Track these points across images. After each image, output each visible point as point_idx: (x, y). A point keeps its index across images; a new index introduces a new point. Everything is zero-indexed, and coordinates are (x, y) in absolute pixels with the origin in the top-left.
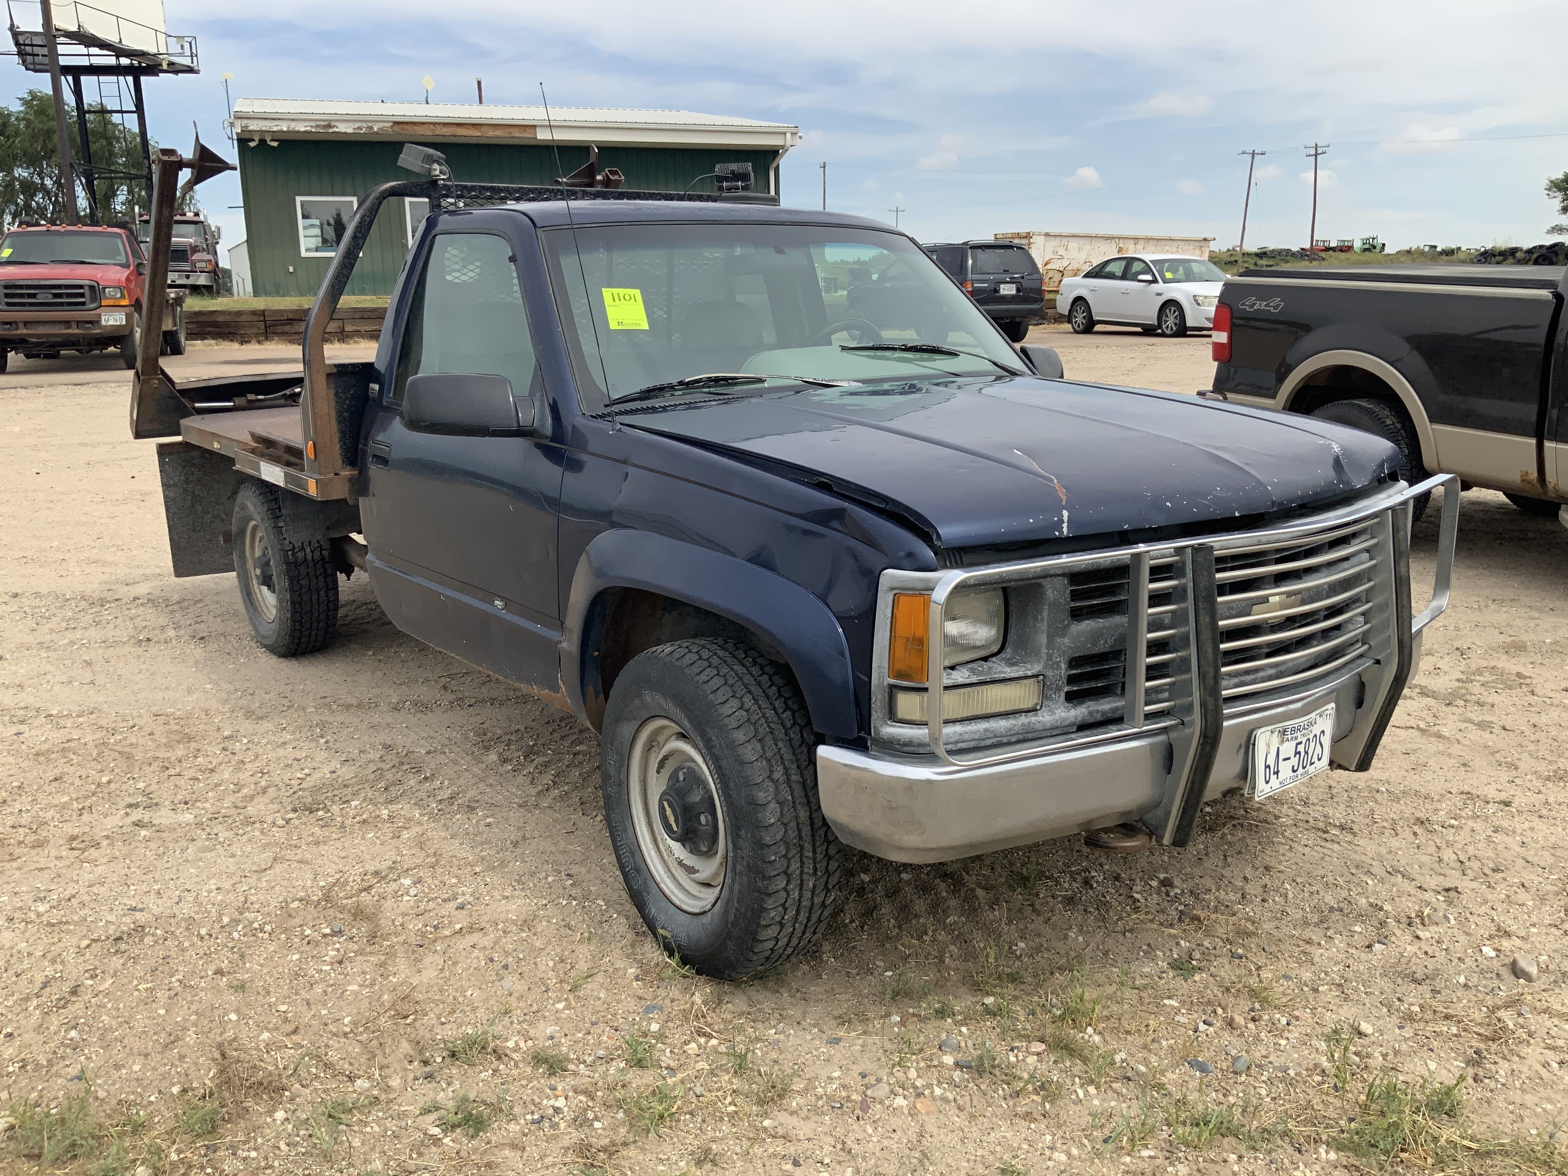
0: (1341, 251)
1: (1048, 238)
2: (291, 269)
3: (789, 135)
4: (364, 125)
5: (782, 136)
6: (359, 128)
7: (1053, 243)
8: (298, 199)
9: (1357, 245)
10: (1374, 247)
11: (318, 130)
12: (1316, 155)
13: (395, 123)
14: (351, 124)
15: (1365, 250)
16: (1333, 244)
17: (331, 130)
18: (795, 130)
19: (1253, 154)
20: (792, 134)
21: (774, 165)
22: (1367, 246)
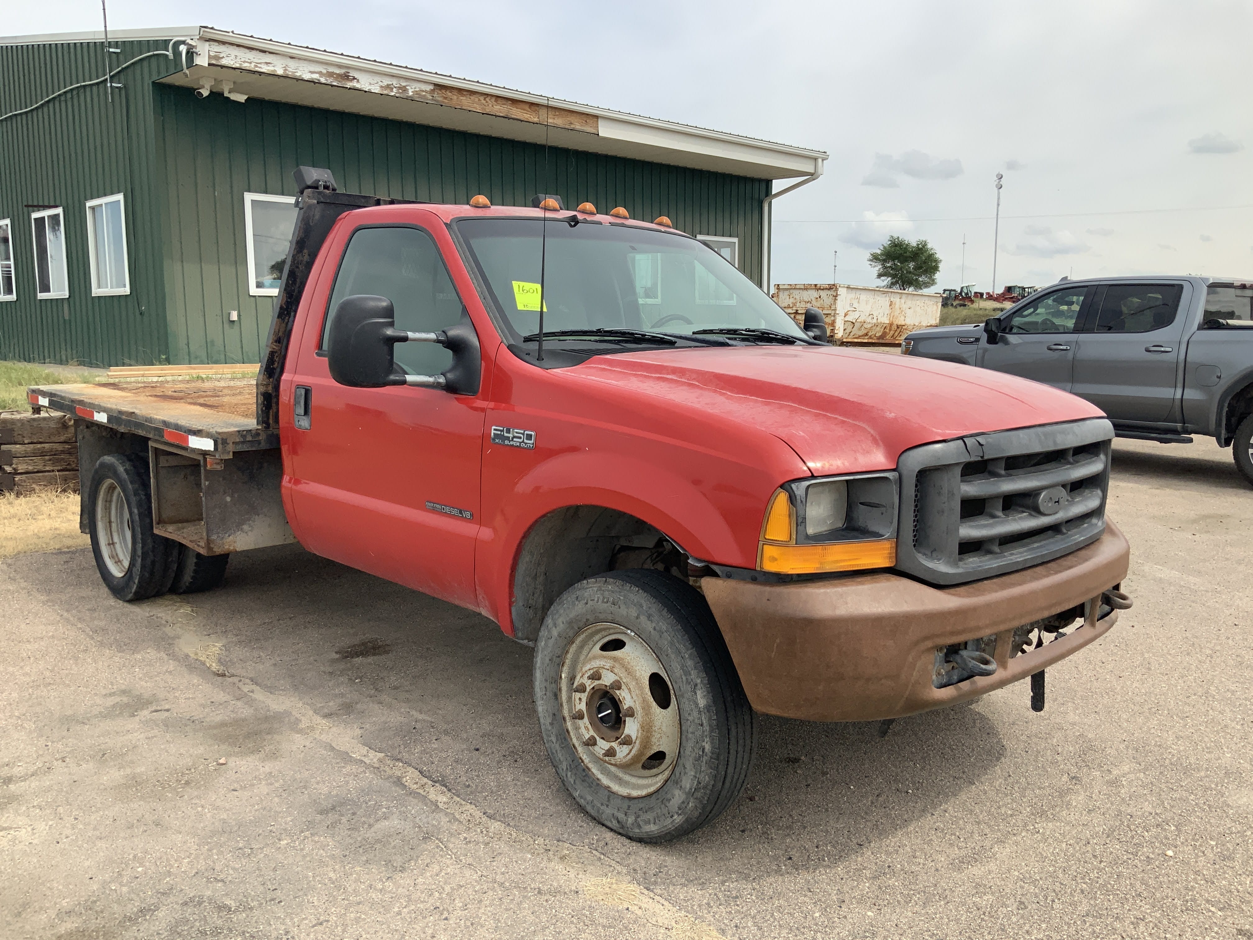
1: (850, 290)
2: (234, 316)
4: (395, 82)
6: (389, 87)
7: (852, 295)
8: (249, 197)
11: (330, 81)
13: (439, 87)
14: (377, 79)
17: (349, 85)
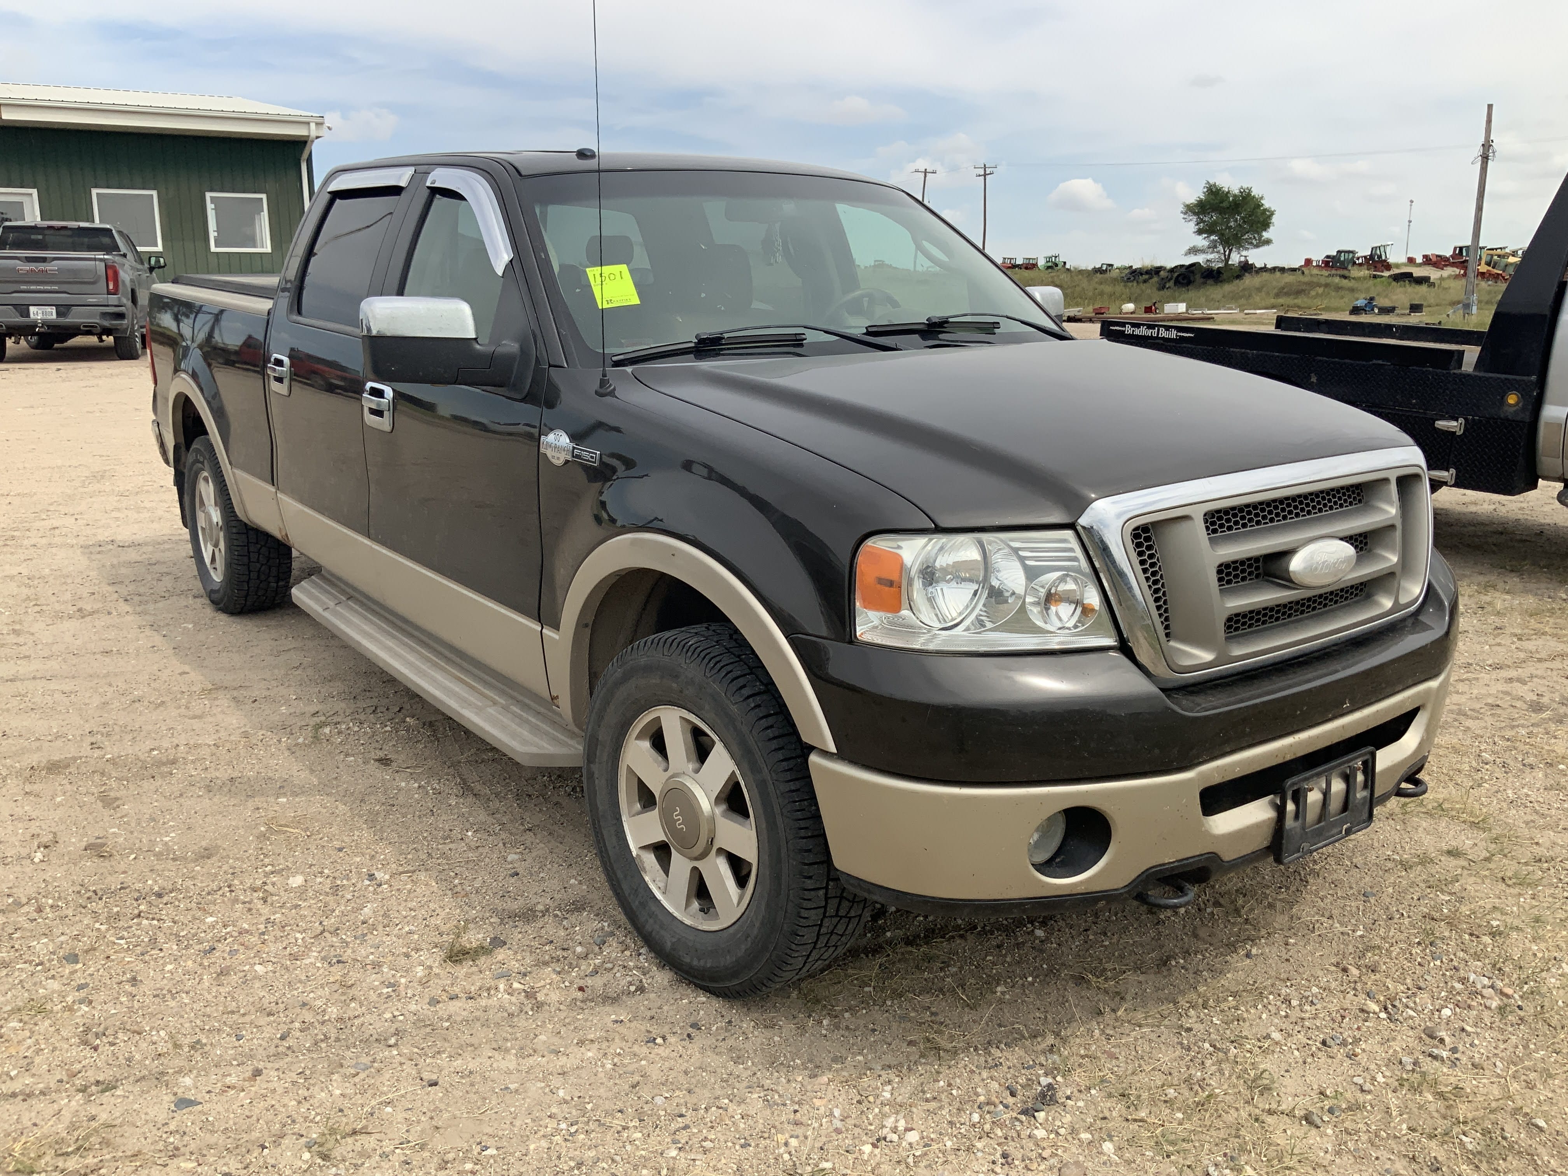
0: (1026, 268)
3: (313, 125)
5: (306, 126)
9: (1041, 263)
10: (1057, 265)
12: (985, 175)
15: (1049, 267)
16: (1019, 262)
18: (319, 120)
19: (926, 172)
20: (317, 124)
21: (305, 156)
22: (1050, 264)
